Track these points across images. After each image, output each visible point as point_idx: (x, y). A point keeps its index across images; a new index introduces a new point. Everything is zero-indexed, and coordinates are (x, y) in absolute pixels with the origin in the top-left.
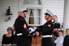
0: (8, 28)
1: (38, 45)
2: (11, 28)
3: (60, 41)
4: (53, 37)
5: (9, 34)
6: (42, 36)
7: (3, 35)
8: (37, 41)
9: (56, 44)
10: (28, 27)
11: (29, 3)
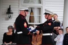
0: (9, 26)
1: (38, 43)
2: (11, 26)
3: (60, 39)
4: (53, 35)
5: (10, 32)
6: (42, 34)
7: (4, 33)
8: (37, 39)
9: (56, 42)
10: (28, 26)
11: (29, 2)
